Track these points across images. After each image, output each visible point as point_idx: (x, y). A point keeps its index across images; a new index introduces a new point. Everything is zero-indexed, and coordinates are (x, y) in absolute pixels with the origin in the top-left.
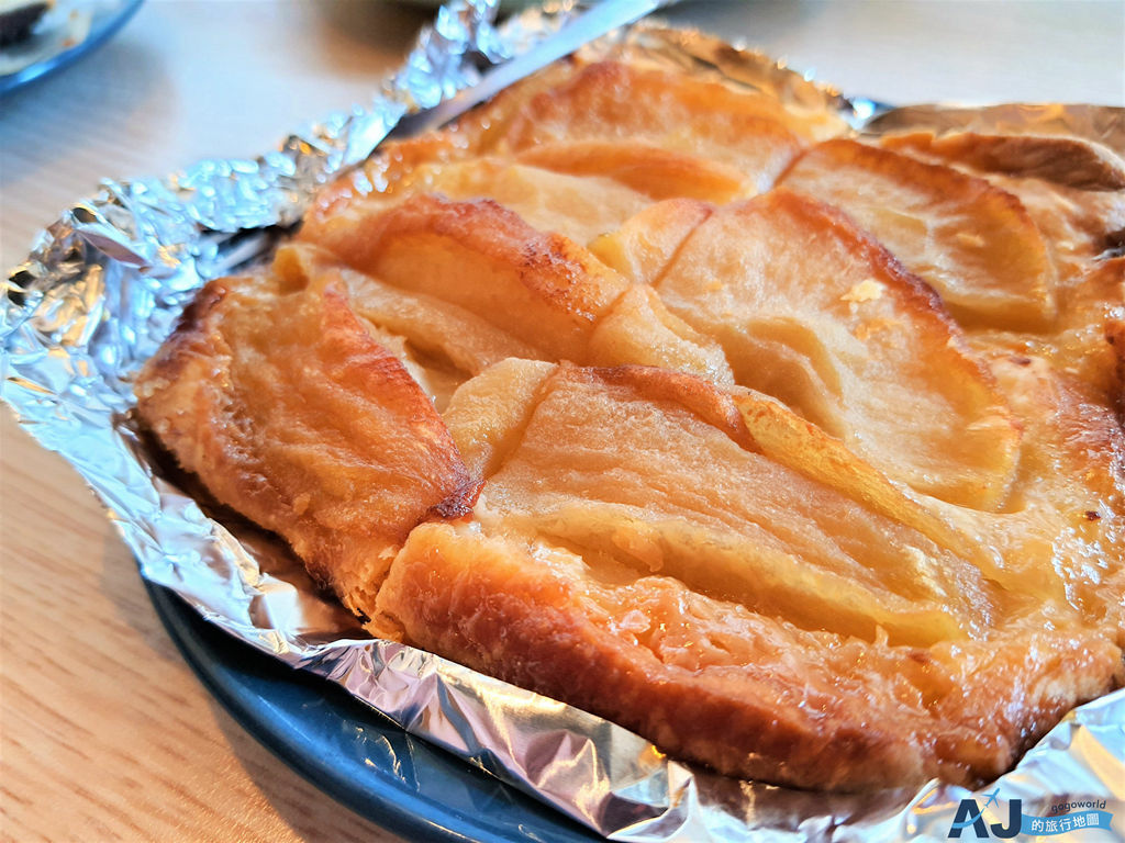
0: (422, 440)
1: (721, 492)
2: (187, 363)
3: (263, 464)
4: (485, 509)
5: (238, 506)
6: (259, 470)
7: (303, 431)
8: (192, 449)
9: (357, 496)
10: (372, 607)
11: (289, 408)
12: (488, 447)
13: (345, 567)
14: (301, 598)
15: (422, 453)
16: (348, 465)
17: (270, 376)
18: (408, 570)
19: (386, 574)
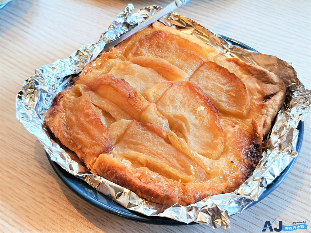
0: (103, 137)
1: (159, 152)
2: (56, 114)
3: (72, 138)
4: (114, 151)
5: (67, 146)
6: (71, 139)
7: (80, 132)
8: (58, 134)
9: (90, 147)
10: (92, 168)
11: (77, 126)
12: (117, 138)
13: (87, 160)
14: (78, 165)
15: (103, 139)
16: (89, 141)
17: (73, 118)
18: (99, 162)
19: (95, 162)
